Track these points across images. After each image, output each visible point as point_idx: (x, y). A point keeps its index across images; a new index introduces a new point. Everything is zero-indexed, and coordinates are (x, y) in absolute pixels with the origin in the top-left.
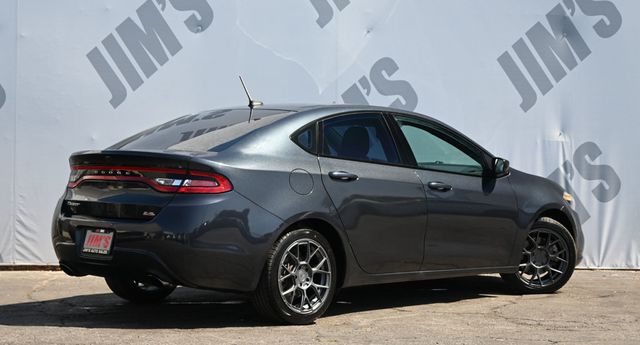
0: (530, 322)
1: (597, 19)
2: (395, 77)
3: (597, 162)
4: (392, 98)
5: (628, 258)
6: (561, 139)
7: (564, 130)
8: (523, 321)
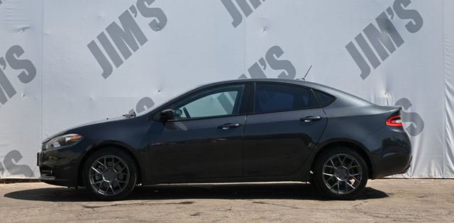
0: (381, 216)
1: (407, 21)
2: (282, 58)
3: (409, 111)
4: (280, 71)
5: (429, 171)
6: (386, 96)
7: (388, 91)
8: (376, 215)
